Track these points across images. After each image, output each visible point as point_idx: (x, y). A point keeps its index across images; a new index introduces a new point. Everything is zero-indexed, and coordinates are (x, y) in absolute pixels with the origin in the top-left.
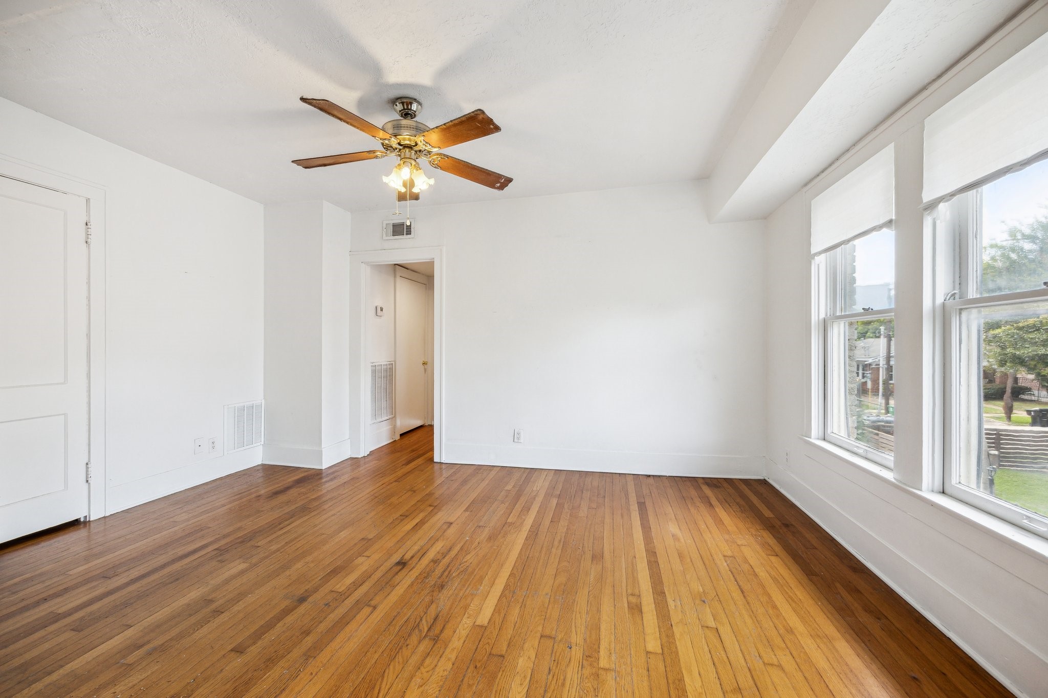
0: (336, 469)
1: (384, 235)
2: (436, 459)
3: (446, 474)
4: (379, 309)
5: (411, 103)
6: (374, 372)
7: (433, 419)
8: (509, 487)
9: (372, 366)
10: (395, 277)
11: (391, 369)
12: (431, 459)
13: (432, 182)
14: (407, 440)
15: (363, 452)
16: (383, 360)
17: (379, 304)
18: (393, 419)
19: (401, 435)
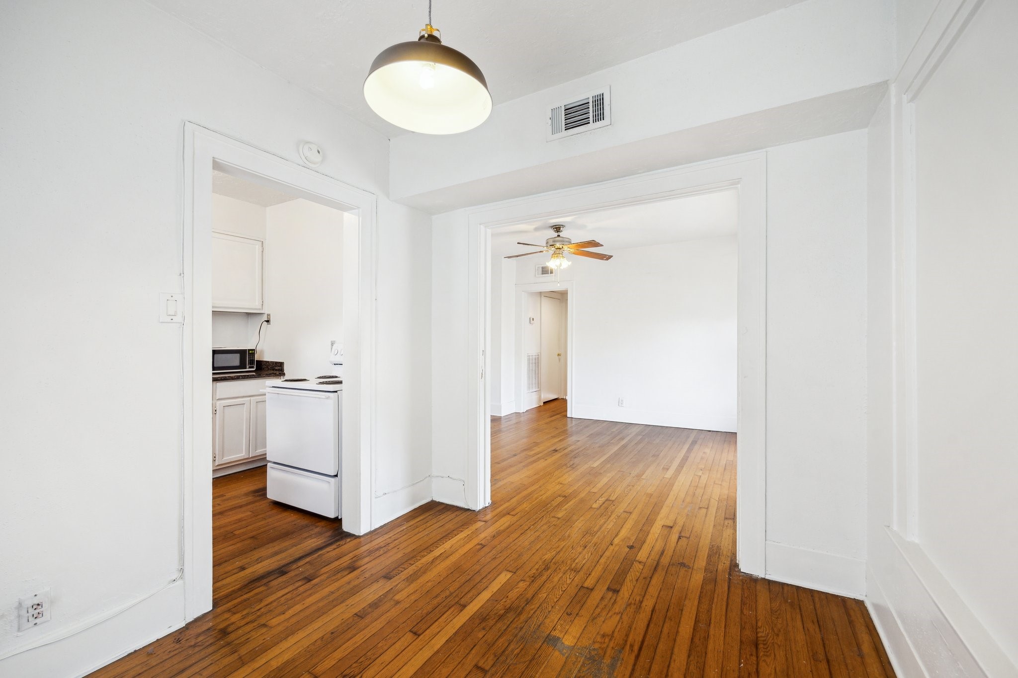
0: (509, 417)
1: (537, 274)
2: (569, 415)
3: (574, 423)
4: (531, 319)
5: (560, 228)
6: (529, 360)
7: (566, 395)
8: (614, 430)
9: (528, 356)
10: (541, 297)
11: (538, 358)
12: (566, 416)
13: (570, 263)
14: (547, 406)
15: (523, 409)
16: (534, 352)
17: (531, 315)
18: (539, 391)
19: (544, 403)
